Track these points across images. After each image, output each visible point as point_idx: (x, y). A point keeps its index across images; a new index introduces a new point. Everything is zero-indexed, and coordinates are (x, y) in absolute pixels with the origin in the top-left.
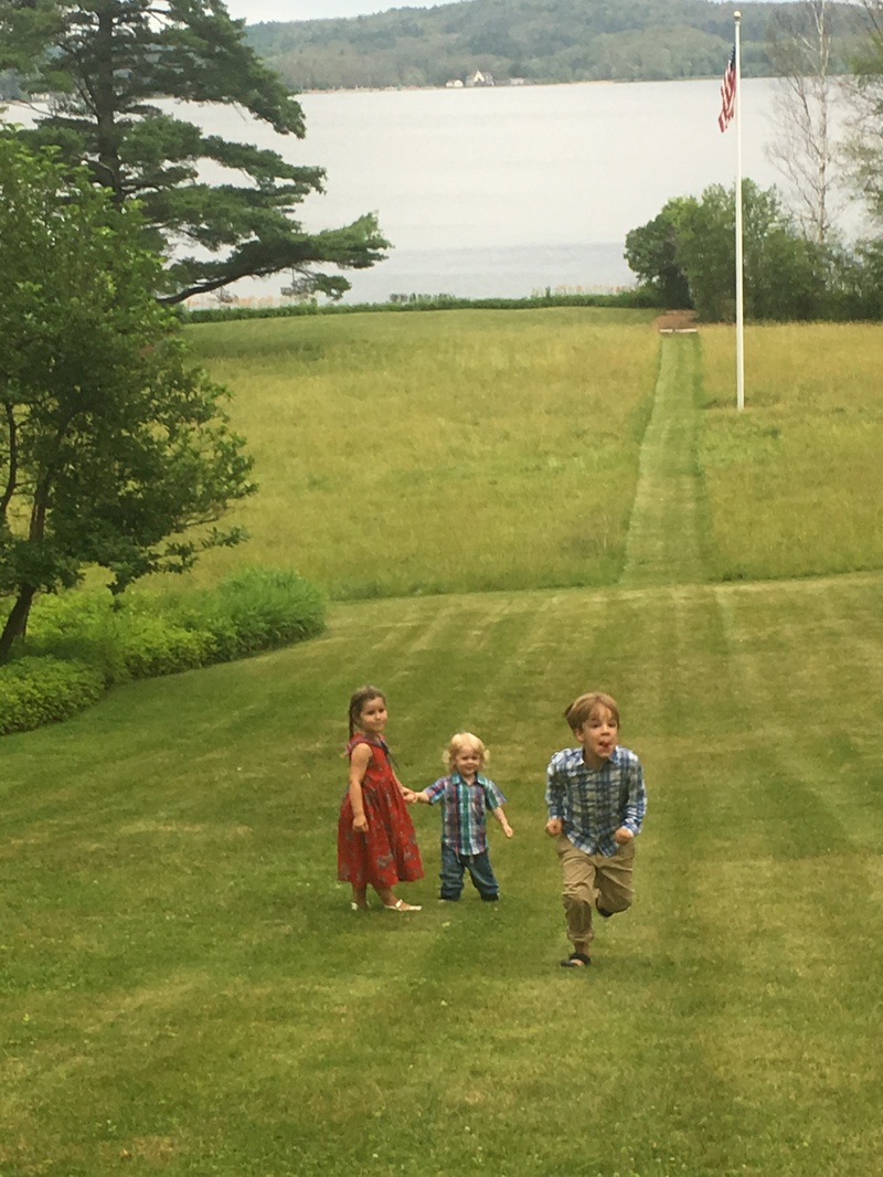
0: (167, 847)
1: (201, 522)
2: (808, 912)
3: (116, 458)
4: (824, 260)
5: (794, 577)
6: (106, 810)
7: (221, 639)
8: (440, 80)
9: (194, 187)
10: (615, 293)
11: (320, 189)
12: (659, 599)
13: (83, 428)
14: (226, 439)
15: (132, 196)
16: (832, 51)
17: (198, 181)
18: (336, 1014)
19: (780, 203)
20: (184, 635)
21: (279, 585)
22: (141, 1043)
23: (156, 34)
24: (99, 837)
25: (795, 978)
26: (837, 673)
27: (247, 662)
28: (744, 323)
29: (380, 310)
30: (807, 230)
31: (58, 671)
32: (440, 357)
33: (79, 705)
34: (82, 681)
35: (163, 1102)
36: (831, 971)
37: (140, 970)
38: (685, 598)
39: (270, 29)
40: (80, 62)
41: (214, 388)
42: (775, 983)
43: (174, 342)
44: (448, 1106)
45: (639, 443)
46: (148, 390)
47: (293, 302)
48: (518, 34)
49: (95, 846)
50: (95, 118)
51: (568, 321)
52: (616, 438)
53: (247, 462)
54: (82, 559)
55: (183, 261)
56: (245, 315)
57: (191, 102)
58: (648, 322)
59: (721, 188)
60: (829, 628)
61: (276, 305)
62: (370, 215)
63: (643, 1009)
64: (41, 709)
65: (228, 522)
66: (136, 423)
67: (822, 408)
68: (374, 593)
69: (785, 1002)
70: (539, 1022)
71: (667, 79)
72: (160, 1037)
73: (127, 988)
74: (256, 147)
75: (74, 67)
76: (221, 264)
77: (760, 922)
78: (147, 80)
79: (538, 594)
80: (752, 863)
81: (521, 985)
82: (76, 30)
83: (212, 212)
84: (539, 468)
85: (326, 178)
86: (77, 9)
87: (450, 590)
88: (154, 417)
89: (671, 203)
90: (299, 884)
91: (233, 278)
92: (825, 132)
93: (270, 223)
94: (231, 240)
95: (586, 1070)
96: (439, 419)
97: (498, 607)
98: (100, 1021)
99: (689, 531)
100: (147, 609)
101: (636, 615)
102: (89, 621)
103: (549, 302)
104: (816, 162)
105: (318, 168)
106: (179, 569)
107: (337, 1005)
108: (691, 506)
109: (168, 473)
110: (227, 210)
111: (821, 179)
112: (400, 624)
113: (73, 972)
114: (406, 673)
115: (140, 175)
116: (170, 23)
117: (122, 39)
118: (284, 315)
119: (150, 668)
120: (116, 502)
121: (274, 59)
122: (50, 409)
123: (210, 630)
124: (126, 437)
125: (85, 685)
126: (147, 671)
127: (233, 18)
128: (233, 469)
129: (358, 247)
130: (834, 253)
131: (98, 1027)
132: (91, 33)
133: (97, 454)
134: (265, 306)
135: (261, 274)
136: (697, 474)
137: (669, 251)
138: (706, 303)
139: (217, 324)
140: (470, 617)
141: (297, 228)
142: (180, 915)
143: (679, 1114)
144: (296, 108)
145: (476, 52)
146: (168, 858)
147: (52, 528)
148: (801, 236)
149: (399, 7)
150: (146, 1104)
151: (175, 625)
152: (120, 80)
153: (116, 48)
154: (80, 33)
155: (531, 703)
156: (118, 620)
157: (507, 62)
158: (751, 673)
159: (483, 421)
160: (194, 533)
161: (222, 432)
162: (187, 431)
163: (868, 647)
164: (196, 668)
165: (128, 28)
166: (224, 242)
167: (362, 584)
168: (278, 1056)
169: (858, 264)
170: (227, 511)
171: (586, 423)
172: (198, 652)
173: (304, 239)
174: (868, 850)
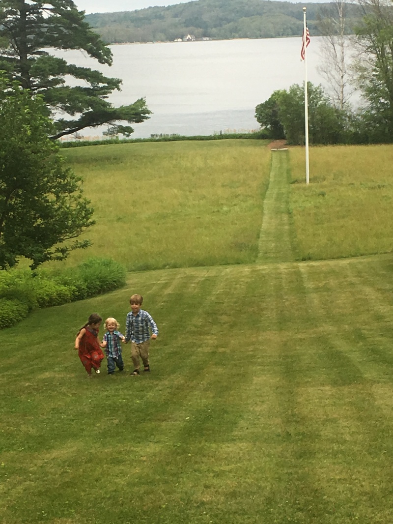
0: (60, 384)
1: (71, 238)
2: (348, 410)
3: (33, 209)
4: (343, 117)
6: (32, 367)
7: (79, 289)
8: (172, 39)
9: (63, 87)
10: (251, 133)
11: (119, 89)
12: (274, 269)
13: (18, 196)
14: (81, 200)
15: (36, 91)
16: (346, 24)
17: (65, 85)
18: (142, 460)
19: (323, 92)
20: (63, 288)
21: (105, 265)
22: (55, 476)
23: (46, 19)
24: (29, 380)
25: (345, 441)
26: (354, 301)
27: (91, 300)
28: (309, 146)
29: (147, 141)
30: (336, 104)
31: (8, 305)
32: (174, 162)
33: (17, 320)
34: (19, 309)
35: (67, 502)
36: (361, 437)
37: (52, 441)
38: (286, 269)
40: (12, 32)
41: (76, 178)
42: (337, 444)
43: (58, 157)
44: (195, 502)
45: (263, 199)
46: (46, 179)
47: (108, 138)
48: (206, 18)
49: (27, 384)
50: (19, 57)
51: (230, 145)
52: (253, 197)
53: (91, 210)
54: (17, 254)
55: (59, 120)
56: (87, 144)
57: (62, 49)
58: (266, 145)
59: (298, 86)
60: (350, 281)
61: (101, 140)
62: (142, 99)
63: (279, 457)
65: (82, 238)
66: (41, 194)
67: (344, 183)
68: (147, 268)
69: (342, 452)
70: (233, 463)
71: (272, 37)
72: (64, 472)
73: (47, 449)
75: (9, 34)
76: (76, 122)
77: (327, 416)
78: (42, 40)
79: (220, 267)
80: (322, 388)
81: (224, 446)
82: (10, 17)
83: (71, 99)
84: (218, 211)
85: (122, 84)
86: (10, 8)
87: (181, 266)
88: (49, 191)
89: (275, 93)
90: (120, 400)
91: (81, 128)
92: (343, 60)
93: (97, 103)
94: (80, 111)
95: (255, 484)
96: (174, 190)
97: (202, 273)
98: (36, 465)
99: (286, 239)
100: (46, 277)
101: (264, 277)
102: (21, 282)
103: (221, 137)
104: (340, 74)
105: (119, 79)
106: (60, 259)
107: (142, 456)
108: (287, 227)
109: (56, 216)
110: (78, 97)
111: (341, 81)
112: (159, 282)
113: (22, 442)
114: (163, 304)
115: (39, 82)
116: (52, 14)
117: (31, 21)
118: (104, 144)
119: (48, 303)
120: (32, 229)
121: (97, 29)
122: (3, 187)
123: (75, 286)
124: (37, 200)
125: (20, 311)
126: (47, 304)
127: (79, 11)
128: (85, 214)
129: (137, 113)
130: (348, 114)
131: (35, 468)
132: (17, 19)
133: (23, 208)
134: (96, 140)
135: (94, 126)
136: (289, 213)
137: (275, 114)
138: (292, 137)
139: (74, 148)
140: (192, 277)
141: (110, 106)
142: (68, 415)
143: (299, 504)
144: (108, 52)
145: (187, 26)
146: (60, 390)
147: (4, 241)
148: (333, 107)
149: (153, 6)
150: (59, 504)
151: (59, 283)
152: (30, 41)
153: (27, 26)
154: (11, 19)
155: (219, 317)
156: (33, 282)
157: (201, 30)
158: (316, 302)
159: (194, 190)
160: (67, 242)
161: (80, 197)
162: (64, 197)
163: (368, 290)
164: (69, 303)
165: (33, 16)
166: (77, 112)
167: (141, 264)
168: (118, 480)
169: (358, 119)
170: (82, 233)
171: (239, 191)
172: (69, 296)
173: (113, 110)
174: (373, 382)
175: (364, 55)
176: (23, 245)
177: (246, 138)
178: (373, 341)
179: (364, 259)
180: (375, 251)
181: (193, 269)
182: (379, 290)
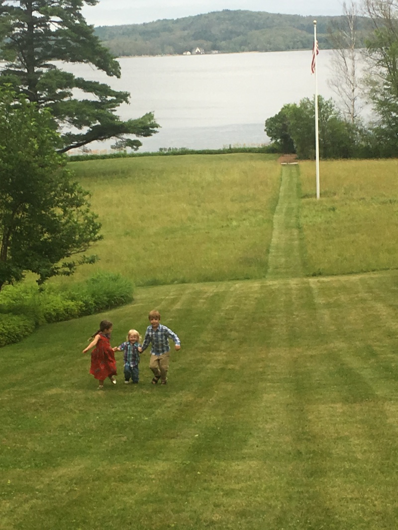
0: (67, 400)
1: (78, 252)
2: (360, 428)
3: (40, 224)
4: (354, 131)
5: (344, 274)
6: (38, 384)
7: (87, 304)
8: (180, 52)
9: (70, 100)
10: (261, 147)
11: (127, 102)
12: (284, 284)
13: (25, 210)
14: (89, 215)
15: (43, 105)
16: (357, 38)
17: (73, 98)
18: (151, 478)
19: (334, 106)
20: (71, 303)
21: (113, 280)
22: (62, 493)
23: (54, 32)
24: (35, 396)
25: (357, 459)
26: (366, 317)
27: (98, 315)
28: (319, 160)
29: (155, 155)
30: (347, 118)
31: (14, 320)
32: (183, 176)
33: (24, 335)
34: (25, 324)
35: (74, 521)
36: (373, 455)
37: (59, 458)
38: (297, 284)
39: (103, 29)
40: (19, 45)
41: (83, 192)
42: (348, 462)
43: (65, 171)
44: (204, 521)
45: (273, 214)
46: (53, 193)
47: (116, 152)
48: (215, 31)
49: (34, 401)
50: (26, 70)
51: (239, 159)
52: (263, 212)
53: (98, 225)
54: (24, 269)
55: (66, 134)
56: (95, 158)
57: (69, 63)
58: (276, 160)
59: (308, 99)
60: (361, 297)
61: (108, 153)
62: (150, 113)
63: (290, 475)
64: (7, 337)
65: (90, 253)
66: (48, 208)
67: (355, 197)
68: (155, 283)
69: (353, 471)
70: (243, 481)
72: (71, 490)
73: (54, 467)
74: (98, 83)
75: (16, 46)
76: (83, 135)
77: (338, 434)
78: (49, 53)
79: (230, 283)
80: (332, 405)
81: (234, 464)
82: (17, 30)
83: (79, 113)
84: (228, 225)
85: (130, 97)
86: (18, 21)
87: (190, 281)
88: (56, 205)
89: (285, 107)
90: (128, 417)
91: (89, 141)
92: (354, 74)
93: (105, 116)
94: (88, 124)
95: (266, 504)
96: (183, 204)
97: (211, 289)
98: (42, 483)
99: (296, 254)
100: (53, 292)
101: (273, 292)
102: (27, 297)
103: (231, 151)
104: (350, 87)
105: (127, 92)
106: (68, 274)
107: (150, 474)
108: (297, 242)
109: (63, 230)
110: (85, 110)
111: (352, 95)
112: (167, 297)
113: (28, 460)
114: (171, 319)
115: (46, 95)
116: (60, 27)
117: (38, 34)
118: (112, 158)
119: (55, 318)
120: (39, 243)
121: (105, 43)
122: (10, 201)
123: (82, 301)
124: (44, 214)
125: (26, 326)
126: (54, 320)
127: (88, 24)
128: (92, 228)
129: (145, 127)
130: (359, 128)
131: (42, 486)
132: (24, 32)
133: (30, 222)
134: (104, 154)
135: (102, 139)
136: (299, 227)
137: (285, 128)
138: (302, 151)
139: (82, 162)
140: (198, 293)
141: (118, 119)
142: (75, 432)
143: (310, 524)
144: (117, 65)
145: (196, 39)
146: (68, 406)
147: (11, 255)
148: (344, 121)
149: (162, 19)
150: (67, 522)
151: (66, 298)
152: (37, 53)
153: (35, 38)
154: (19, 32)
155: (228, 333)
156: (40, 297)
157: (210, 43)
158: (327, 317)
159: (202, 204)
160: (75, 257)
161: (87, 212)
162: (72, 211)
163: (379, 306)
164: (76, 318)
165: (41, 29)
166: (85, 125)
167: (150, 279)
168: (126, 499)
169: (369, 133)
170: (90, 247)
171: (249, 205)
172: (76, 311)
173: (121, 123)
174: (385, 399)
175: (375, 69)
176: (30, 260)
177: (256, 152)
178: (384, 358)
179: (375, 274)
180: (387, 267)
181: (201, 284)
182: (391, 306)
